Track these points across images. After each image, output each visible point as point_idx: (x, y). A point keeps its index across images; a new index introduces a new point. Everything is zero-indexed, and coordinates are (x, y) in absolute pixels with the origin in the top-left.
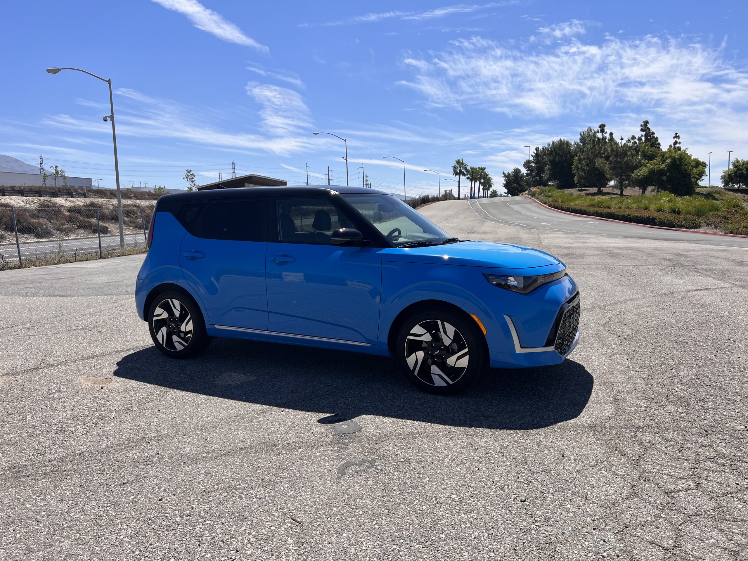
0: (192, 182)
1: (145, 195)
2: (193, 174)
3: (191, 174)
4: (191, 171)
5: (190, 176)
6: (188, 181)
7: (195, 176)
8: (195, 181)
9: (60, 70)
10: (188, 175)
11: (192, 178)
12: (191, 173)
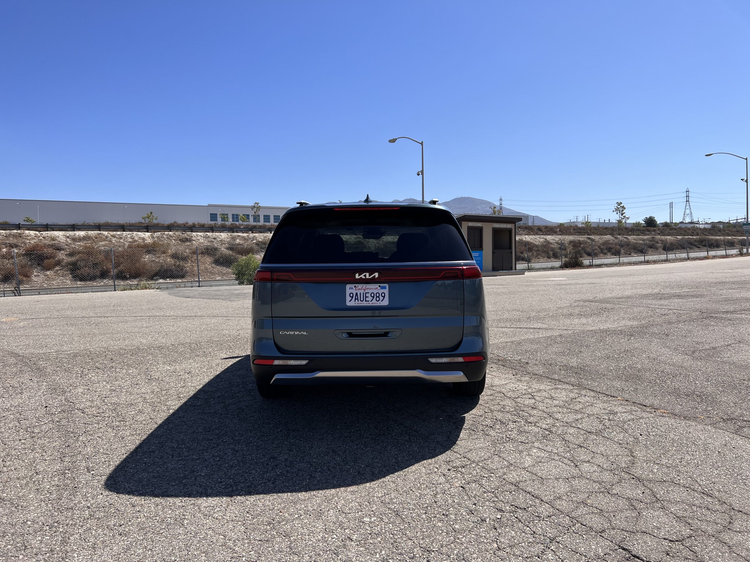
0: (622, 214)
1: (570, 230)
2: (623, 206)
3: (621, 207)
4: (621, 203)
5: (620, 208)
6: (617, 213)
7: (625, 208)
8: (625, 213)
9: (396, 139)
10: (617, 208)
11: (622, 211)
12: (622, 205)
